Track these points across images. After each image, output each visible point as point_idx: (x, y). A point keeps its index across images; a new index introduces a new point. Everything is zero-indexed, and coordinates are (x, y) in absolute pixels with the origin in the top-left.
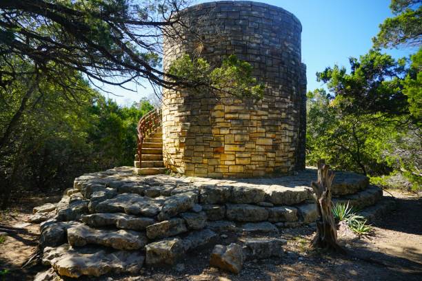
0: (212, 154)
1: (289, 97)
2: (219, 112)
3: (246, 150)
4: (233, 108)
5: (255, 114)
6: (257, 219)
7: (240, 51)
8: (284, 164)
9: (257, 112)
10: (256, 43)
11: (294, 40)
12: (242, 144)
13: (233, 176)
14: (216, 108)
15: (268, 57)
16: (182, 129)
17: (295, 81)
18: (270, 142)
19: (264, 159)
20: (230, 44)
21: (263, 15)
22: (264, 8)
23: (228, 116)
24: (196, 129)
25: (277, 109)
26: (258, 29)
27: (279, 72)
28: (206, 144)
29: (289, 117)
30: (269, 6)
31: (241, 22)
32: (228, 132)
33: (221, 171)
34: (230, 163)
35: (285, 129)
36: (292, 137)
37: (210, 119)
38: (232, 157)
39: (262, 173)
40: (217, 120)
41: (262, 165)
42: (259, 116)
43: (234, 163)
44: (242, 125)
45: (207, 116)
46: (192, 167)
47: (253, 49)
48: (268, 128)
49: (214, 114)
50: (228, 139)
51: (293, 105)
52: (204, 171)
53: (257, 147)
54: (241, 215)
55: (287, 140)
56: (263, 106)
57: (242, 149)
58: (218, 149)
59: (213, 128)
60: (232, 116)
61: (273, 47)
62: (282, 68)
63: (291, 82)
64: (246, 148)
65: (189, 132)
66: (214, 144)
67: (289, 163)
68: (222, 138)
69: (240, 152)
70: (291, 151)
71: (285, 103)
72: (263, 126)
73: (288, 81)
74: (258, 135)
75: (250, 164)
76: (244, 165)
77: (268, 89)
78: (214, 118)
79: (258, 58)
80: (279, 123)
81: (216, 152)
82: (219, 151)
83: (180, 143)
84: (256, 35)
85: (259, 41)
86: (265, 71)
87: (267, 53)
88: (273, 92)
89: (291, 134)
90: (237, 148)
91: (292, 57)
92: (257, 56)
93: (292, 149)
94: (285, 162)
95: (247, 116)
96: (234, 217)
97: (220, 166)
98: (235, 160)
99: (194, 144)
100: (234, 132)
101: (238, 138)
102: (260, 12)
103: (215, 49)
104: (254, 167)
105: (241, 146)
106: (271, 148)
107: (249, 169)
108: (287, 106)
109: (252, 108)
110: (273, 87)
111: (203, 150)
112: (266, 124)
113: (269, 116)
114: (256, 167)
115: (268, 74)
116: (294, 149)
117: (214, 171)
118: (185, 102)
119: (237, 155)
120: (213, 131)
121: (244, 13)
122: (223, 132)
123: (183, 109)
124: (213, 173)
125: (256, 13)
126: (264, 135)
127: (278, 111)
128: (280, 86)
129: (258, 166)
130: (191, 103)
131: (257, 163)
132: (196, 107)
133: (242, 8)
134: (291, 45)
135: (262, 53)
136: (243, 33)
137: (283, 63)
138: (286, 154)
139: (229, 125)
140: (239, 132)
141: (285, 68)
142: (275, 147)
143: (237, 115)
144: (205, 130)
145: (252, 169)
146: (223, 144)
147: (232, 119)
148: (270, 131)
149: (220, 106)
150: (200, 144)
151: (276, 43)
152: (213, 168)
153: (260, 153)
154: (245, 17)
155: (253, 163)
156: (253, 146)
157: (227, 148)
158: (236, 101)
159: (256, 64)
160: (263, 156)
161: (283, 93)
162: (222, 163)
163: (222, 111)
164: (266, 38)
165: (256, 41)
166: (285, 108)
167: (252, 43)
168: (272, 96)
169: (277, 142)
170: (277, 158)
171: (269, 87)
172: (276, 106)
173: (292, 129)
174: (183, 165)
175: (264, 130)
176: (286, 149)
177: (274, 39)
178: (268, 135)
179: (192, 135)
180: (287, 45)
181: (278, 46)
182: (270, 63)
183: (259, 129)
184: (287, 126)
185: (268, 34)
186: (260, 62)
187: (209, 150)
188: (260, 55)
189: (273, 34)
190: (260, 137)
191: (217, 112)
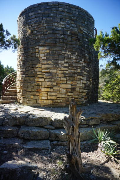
0: (35, 93)
1: (83, 60)
2: (39, 68)
3: (54, 91)
4: (47, 66)
5: (59, 69)
6: (40, 138)
7: (51, 32)
8: (79, 100)
9: (61, 68)
10: (61, 27)
11: (88, 27)
12: (51, 87)
13: (46, 106)
14: (37, 66)
15: (69, 36)
16: (22, 79)
17: (87, 51)
18: (70, 86)
19: (66, 96)
20: (46, 29)
21: (66, 10)
22: (66, 6)
23: (44, 71)
24: (27, 79)
25: (74, 67)
26: (63, 18)
27: (76, 45)
28: (32, 87)
29: (83, 72)
30: (70, 4)
31: (52, 14)
32: (43, 80)
33: (40, 102)
34: (45, 98)
35: (80, 79)
36: (85, 84)
37: (34, 73)
38: (46, 95)
39: (64, 105)
40: (38, 73)
41: (64, 100)
42: (62, 71)
43: (47, 98)
44: (51, 76)
45: (33, 71)
46: (26, 100)
47: (59, 30)
48: (68, 78)
49: (36, 70)
50: (44, 84)
51: (86, 65)
52: (31, 102)
53: (61, 89)
54: (28, 135)
55: (81, 85)
56: (65, 65)
57: (52, 90)
58: (38, 90)
59: (35, 78)
60: (46, 71)
61: (72, 30)
62: (79, 43)
63: (85, 51)
64: (54, 90)
65: (24, 80)
66: (36, 87)
67: (83, 99)
68: (40, 84)
69: (50, 92)
70: (84, 92)
71: (80, 63)
72: (65, 77)
73: (83, 50)
74: (62, 82)
75: (56, 99)
76: (53, 100)
77: (68, 55)
78: (36, 72)
79: (62, 36)
80: (76, 75)
81: (37, 92)
82: (38, 91)
83: (21, 86)
84: (61, 23)
85: (63, 26)
86: (67, 44)
87: (68, 33)
88: (72, 56)
89: (85, 82)
90: (49, 90)
91: (85, 36)
92: (61, 35)
93: (85, 91)
94: (80, 98)
95: (55, 71)
96: (22, 136)
97: (40, 100)
98: (47, 97)
99: (26, 87)
100: (47, 80)
101: (49, 83)
102: (64, 8)
103: (37, 32)
104: (59, 101)
105: (51, 88)
106: (70, 90)
107: (56, 102)
108: (81, 65)
109: (57, 66)
110: (71, 53)
111: (31, 90)
112: (67, 75)
113: (69, 71)
114: (60, 101)
115: (68, 46)
116: (87, 91)
117: (36, 103)
118: (23, 63)
119: (48, 94)
120: (36, 80)
121: (54, 9)
122: (41, 80)
123: (22, 68)
124: (36, 104)
125: (62, 9)
126: (65, 82)
127: (75, 68)
128: (77, 53)
129: (61, 100)
130: (25, 64)
131: (61, 98)
132: (28, 66)
133: (53, 6)
134: (85, 29)
135: (65, 33)
136: (53, 21)
137: (79, 40)
138: (81, 94)
139: (44, 76)
140: (50, 80)
141: (80, 42)
142: (73, 89)
143: (49, 70)
144: (32, 79)
145: (58, 102)
146: (41, 87)
147: (46, 72)
148: (70, 80)
149: (40, 65)
150: (30, 87)
151: (74, 27)
152: (35, 101)
153: (63, 93)
154: (55, 12)
155: (59, 98)
156: (59, 88)
157: (43, 89)
158: (48, 62)
159: (60, 39)
160: (65, 94)
161: (79, 57)
162: (41, 98)
163: (40, 68)
164: (67, 24)
165: (61, 26)
166: (80, 66)
167: (59, 27)
168: (71, 59)
169: (74, 86)
170: (74, 96)
171: (69, 54)
172: (74, 65)
173: (86, 79)
174: (22, 99)
175: (65, 79)
176: (81, 91)
177: (73, 25)
178: (68, 82)
179: (26, 82)
180: (82, 29)
181: (75, 29)
182: (70, 39)
183: (62, 79)
184: (81, 77)
185: (69, 22)
186: (63, 39)
187: (33, 90)
188: (63, 34)
189: (72, 22)
190: (62, 83)
191: (37, 68)
